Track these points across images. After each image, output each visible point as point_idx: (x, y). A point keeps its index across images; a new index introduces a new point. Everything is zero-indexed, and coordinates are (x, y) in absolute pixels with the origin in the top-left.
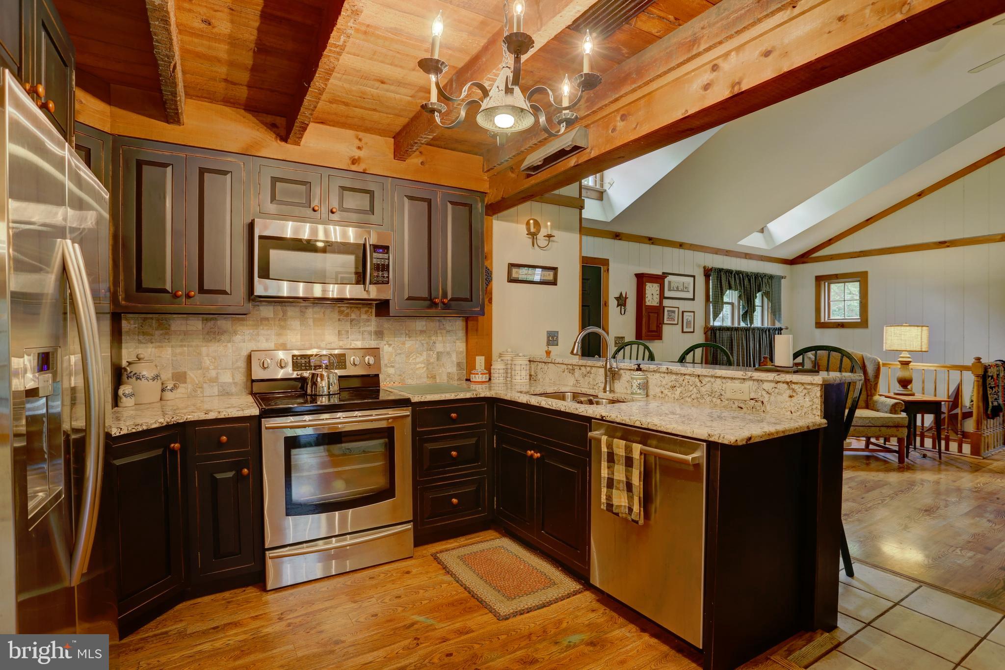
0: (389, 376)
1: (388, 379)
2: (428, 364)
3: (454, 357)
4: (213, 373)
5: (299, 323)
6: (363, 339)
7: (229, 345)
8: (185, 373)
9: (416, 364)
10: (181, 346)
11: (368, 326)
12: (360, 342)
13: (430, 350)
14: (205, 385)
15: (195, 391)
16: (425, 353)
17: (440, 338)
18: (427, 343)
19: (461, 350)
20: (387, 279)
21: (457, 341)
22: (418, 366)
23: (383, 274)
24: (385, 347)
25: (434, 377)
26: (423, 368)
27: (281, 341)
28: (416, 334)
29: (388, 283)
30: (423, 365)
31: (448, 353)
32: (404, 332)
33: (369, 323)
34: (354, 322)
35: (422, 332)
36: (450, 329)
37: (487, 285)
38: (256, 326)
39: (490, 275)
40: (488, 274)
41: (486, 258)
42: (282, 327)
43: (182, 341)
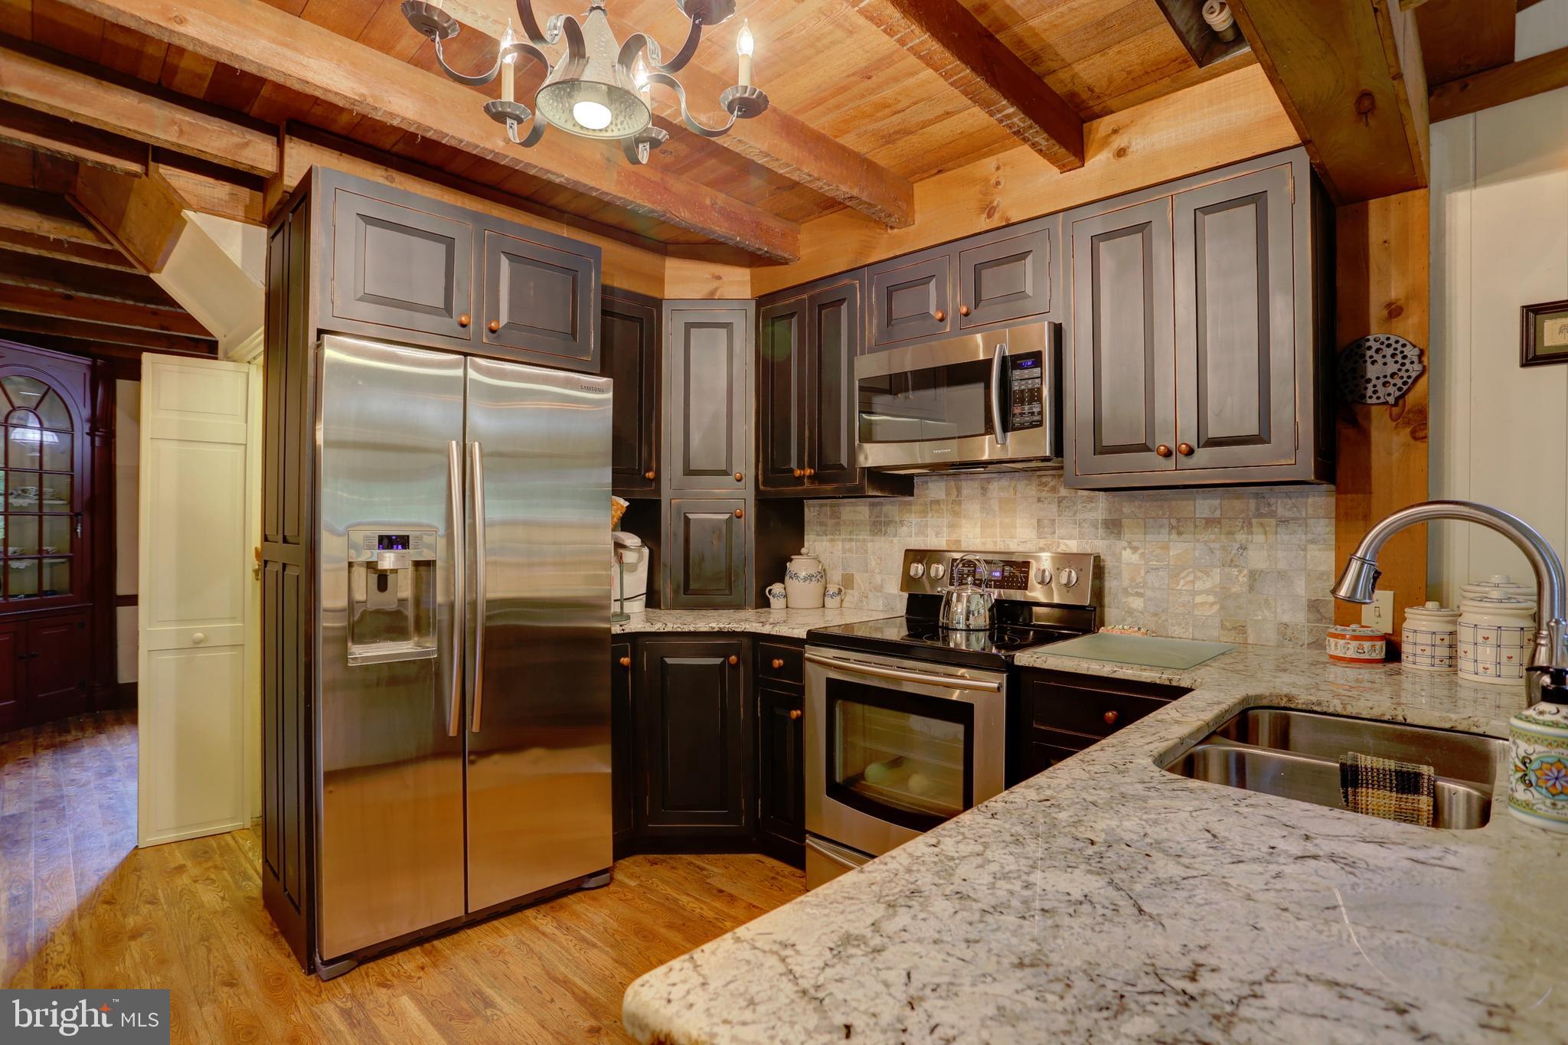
0: (1130, 612)
1: (1130, 620)
2: (1224, 596)
3: (1300, 588)
4: (878, 579)
5: (978, 507)
6: (1082, 536)
7: (895, 540)
8: (853, 575)
10: (851, 540)
11: (1091, 510)
12: (1075, 541)
13: (1232, 564)
14: (870, 595)
15: (861, 601)
16: (1218, 570)
17: (1259, 538)
18: (1223, 548)
19: (1323, 568)
20: (1037, 418)
21: (1310, 547)
22: (1199, 599)
23: (1031, 408)
24: (1123, 552)
25: (1242, 629)
26: (1212, 604)
27: (954, 537)
28: (1196, 526)
29: (1040, 424)
30: (1211, 599)
31: (1282, 575)
32: (1165, 521)
33: (1093, 505)
34: (1064, 503)
35: (1210, 522)
36: (1289, 514)
37: (1400, 389)
38: (924, 513)
39: (1415, 359)
40: (1405, 357)
41: (1399, 314)
42: (956, 514)
43: (851, 533)
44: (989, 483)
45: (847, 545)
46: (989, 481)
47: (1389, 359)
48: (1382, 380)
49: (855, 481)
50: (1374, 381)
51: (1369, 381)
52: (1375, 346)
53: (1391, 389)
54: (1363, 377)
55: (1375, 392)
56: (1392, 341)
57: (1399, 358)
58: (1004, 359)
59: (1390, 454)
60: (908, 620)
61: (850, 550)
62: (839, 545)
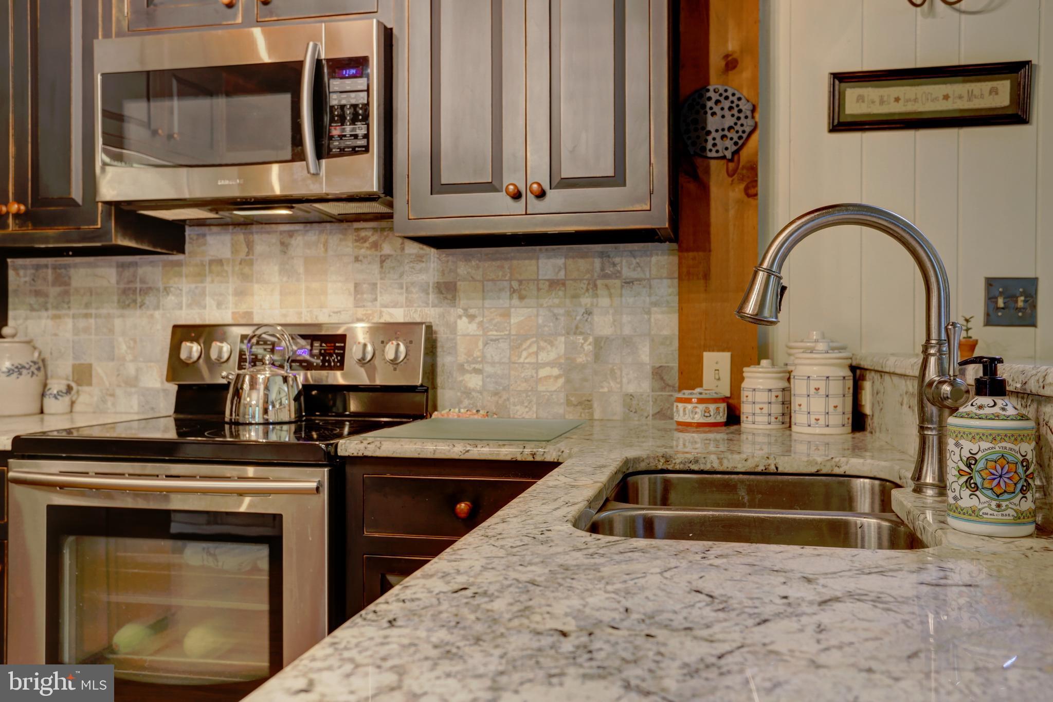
0: (467, 393)
1: (466, 402)
2: (569, 367)
3: (645, 355)
4: (131, 369)
5: (276, 268)
6: (409, 303)
7: (157, 314)
8: (90, 366)
9: (538, 366)
10: (87, 316)
11: (420, 271)
12: (402, 310)
13: (577, 331)
14: (119, 392)
15: (104, 401)
16: (563, 339)
17: (604, 301)
18: (568, 314)
19: (666, 332)
20: (363, 142)
21: (654, 309)
22: (543, 373)
23: (354, 130)
24: (459, 321)
25: (586, 404)
26: (557, 377)
27: (243, 308)
28: (539, 289)
29: (366, 149)
30: (556, 371)
31: (627, 341)
32: (506, 284)
33: (423, 265)
34: (388, 264)
35: (554, 284)
36: (634, 275)
37: (736, 144)
38: (200, 276)
39: (749, 114)
40: (740, 111)
41: (734, 67)
42: (246, 277)
43: (87, 306)
44: (291, 236)
45: (82, 323)
46: (291, 234)
47: (727, 113)
48: (721, 133)
49: (95, 223)
50: (714, 134)
51: (709, 133)
52: (715, 97)
53: (728, 143)
54: (704, 128)
55: (714, 145)
56: (729, 94)
57: (735, 111)
58: (318, 63)
59: (727, 210)
60: (176, 420)
61: (86, 330)
62: (69, 323)
